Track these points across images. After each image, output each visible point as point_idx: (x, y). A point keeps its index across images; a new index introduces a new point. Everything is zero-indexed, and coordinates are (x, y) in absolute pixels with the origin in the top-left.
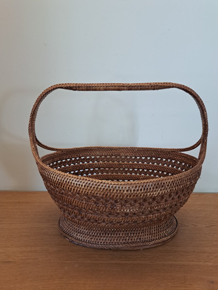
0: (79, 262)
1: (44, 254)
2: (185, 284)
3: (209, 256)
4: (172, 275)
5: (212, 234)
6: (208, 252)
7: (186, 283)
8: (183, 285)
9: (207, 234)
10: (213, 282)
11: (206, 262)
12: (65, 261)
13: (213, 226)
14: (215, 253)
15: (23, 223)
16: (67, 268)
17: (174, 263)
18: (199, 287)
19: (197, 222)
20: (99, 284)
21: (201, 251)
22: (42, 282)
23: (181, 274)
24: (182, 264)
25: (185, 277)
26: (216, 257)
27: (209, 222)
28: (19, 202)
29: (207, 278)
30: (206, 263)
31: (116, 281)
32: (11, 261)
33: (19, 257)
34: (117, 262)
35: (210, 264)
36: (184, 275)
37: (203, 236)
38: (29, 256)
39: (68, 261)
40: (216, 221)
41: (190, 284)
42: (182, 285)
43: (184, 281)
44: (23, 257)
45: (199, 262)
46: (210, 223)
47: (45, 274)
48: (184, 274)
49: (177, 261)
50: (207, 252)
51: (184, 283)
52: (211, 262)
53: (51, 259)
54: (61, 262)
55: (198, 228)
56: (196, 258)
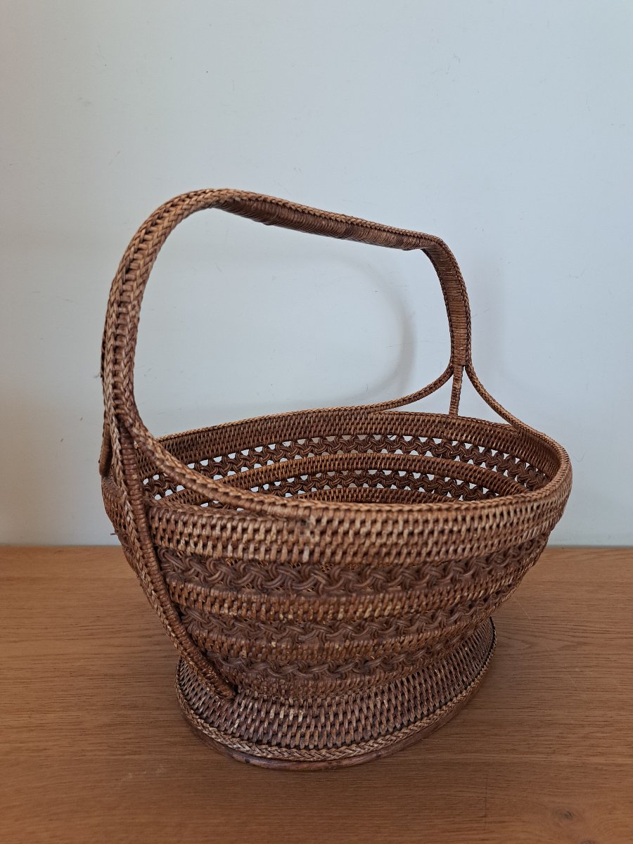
0: (170, 757)
1: (68, 734)
2: (486, 822)
3: (565, 735)
4: (448, 795)
5: (577, 670)
6: (562, 724)
7: (488, 819)
8: (480, 825)
10: (569, 815)
11: (554, 752)
12: (127, 757)
13: (585, 644)
14: (583, 726)
15: (15, 642)
16: (130, 776)
17: (458, 757)
18: (526, 832)
19: (537, 634)
20: (225, 826)
21: (542, 721)
22: (51, 820)
23: (475, 790)
24: (481, 761)
25: (486, 801)
26: (585, 737)
27: (573, 634)
29: (553, 802)
30: (554, 758)
31: (275, 815)
35: (565, 759)
36: (484, 795)
37: (552, 676)
38: (21, 743)
39: (136, 757)
40: (592, 628)
41: (499, 822)
42: (475, 825)
43: (483, 814)
45: (532, 753)
46: (574, 636)
47: (64, 796)
48: (485, 791)
49: (467, 752)
50: (560, 722)
51: (484, 819)
52: (568, 754)
53: (88, 751)
54: (115, 757)
55: (538, 652)
56: (524, 741)
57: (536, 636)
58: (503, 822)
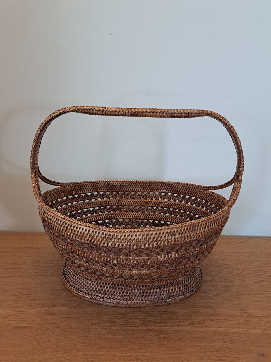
0: (106, 328)
1: (64, 317)
2: (231, 357)
3: (259, 321)
4: (215, 346)
5: (262, 293)
6: (258, 316)
7: (232, 356)
8: (229, 358)
9: (256, 293)
10: (263, 355)
11: (255, 329)
12: (89, 327)
13: (264, 281)
14: (266, 317)
15: (36, 276)
16: (92, 335)
17: (218, 329)
19: (245, 276)
20: (131, 357)
21: (249, 315)
22: (64, 353)
23: (226, 344)
24: (227, 331)
25: (230, 348)
26: (267, 322)
28: (28, 248)
29: (257, 349)
30: (255, 331)
31: (150, 353)
32: (26, 326)
33: (34, 320)
34: (150, 328)
35: (260, 331)
36: (229, 346)
37: (252, 295)
38: (47, 320)
39: (93, 327)
40: (266, 274)
41: (236, 357)
42: (227, 358)
43: (230, 354)
44: (39, 321)
45: (247, 329)
46: (259, 278)
47: (68, 343)
48: (230, 344)
49: (221, 327)
50: (256, 315)
51: (230, 356)
52: (261, 329)
53: (73, 324)
54: (85, 327)
55: (245, 285)
56: (243, 323)
57: (244, 278)
58: (238, 357)
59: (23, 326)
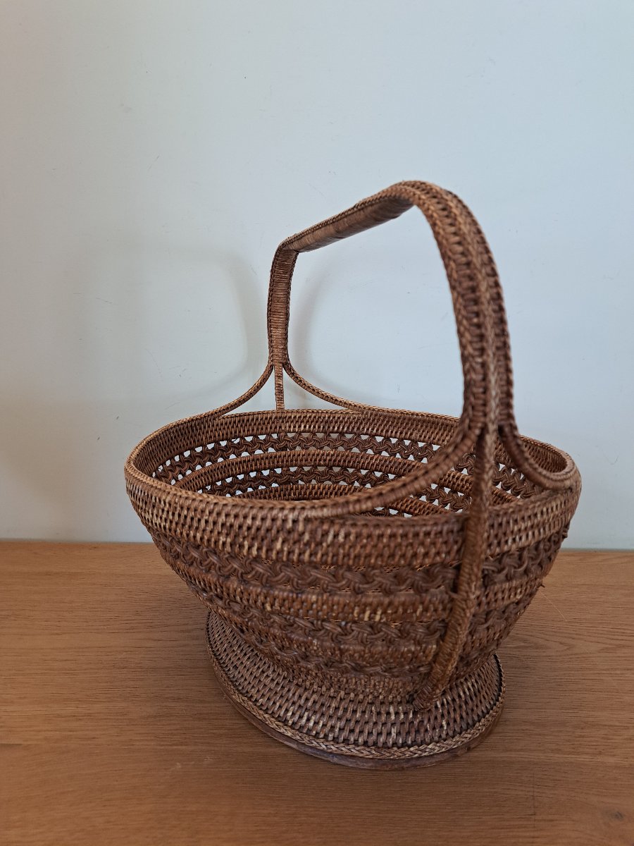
0: (216, 749)
1: (115, 724)
2: (535, 820)
3: (611, 737)
4: (495, 792)
5: (618, 672)
6: (606, 725)
7: (537, 817)
8: (529, 823)
9: (605, 672)
10: (619, 816)
11: (600, 753)
12: (175, 747)
13: (624, 646)
14: (628, 728)
15: (57, 634)
16: (179, 766)
17: (502, 755)
18: (576, 831)
19: (575, 636)
20: (275, 816)
21: (585, 722)
22: (105, 806)
23: (522, 788)
24: (526, 760)
25: (534, 799)
26: (630, 739)
27: (611, 637)
28: (48, 574)
29: (603, 802)
30: (600, 759)
31: (324, 808)
32: (17, 744)
33: (39, 731)
35: (612, 760)
36: (531, 794)
37: (592, 678)
38: (70, 731)
39: (184, 747)
41: (549, 821)
42: (525, 823)
43: (532, 812)
44: (52, 733)
45: (578, 753)
46: (613, 639)
47: (116, 783)
48: (532, 789)
49: (511, 751)
50: (603, 723)
51: (533, 816)
52: (614, 756)
53: (136, 740)
54: (163, 747)
55: (576, 654)
56: (569, 741)
57: (573, 639)
58: (552, 820)
59: (10, 744)
